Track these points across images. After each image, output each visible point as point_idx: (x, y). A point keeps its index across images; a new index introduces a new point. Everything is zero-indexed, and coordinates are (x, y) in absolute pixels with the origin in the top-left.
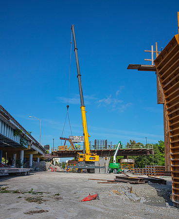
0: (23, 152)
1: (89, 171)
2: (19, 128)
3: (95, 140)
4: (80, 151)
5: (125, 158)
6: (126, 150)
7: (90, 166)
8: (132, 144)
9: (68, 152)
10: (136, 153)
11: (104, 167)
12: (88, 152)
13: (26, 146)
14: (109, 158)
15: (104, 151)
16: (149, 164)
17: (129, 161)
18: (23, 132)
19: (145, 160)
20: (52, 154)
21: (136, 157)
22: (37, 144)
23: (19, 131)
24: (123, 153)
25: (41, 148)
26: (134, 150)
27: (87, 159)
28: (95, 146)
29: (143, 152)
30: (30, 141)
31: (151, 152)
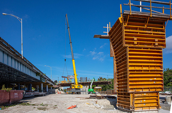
0: (42, 84)
1: (78, 93)
2: (39, 72)
3: (81, 78)
4: (72, 83)
5: (97, 86)
6: (97, 82)
7: (78, 91)
8: (100, 79)
9: (67, 84)
10: (103, 84)
11: (86, 91)
12: (77, 84)
13: (44, 81)
14: (88, 87)
15: (86, 83)
16: (109, 89)
17: (99, 87)
18: (41, 74)
19: (107, 87)
20: (58, 85)
21: (102, 85)
22: (50, 80)
23: (39, 73)
24: (96, 84)
25: (52, 82)
26: (101, 82)
27: (76, 87)
28: (80, 81)
29: (106, 83)
30: (46, 79)
31: (110, 83)
